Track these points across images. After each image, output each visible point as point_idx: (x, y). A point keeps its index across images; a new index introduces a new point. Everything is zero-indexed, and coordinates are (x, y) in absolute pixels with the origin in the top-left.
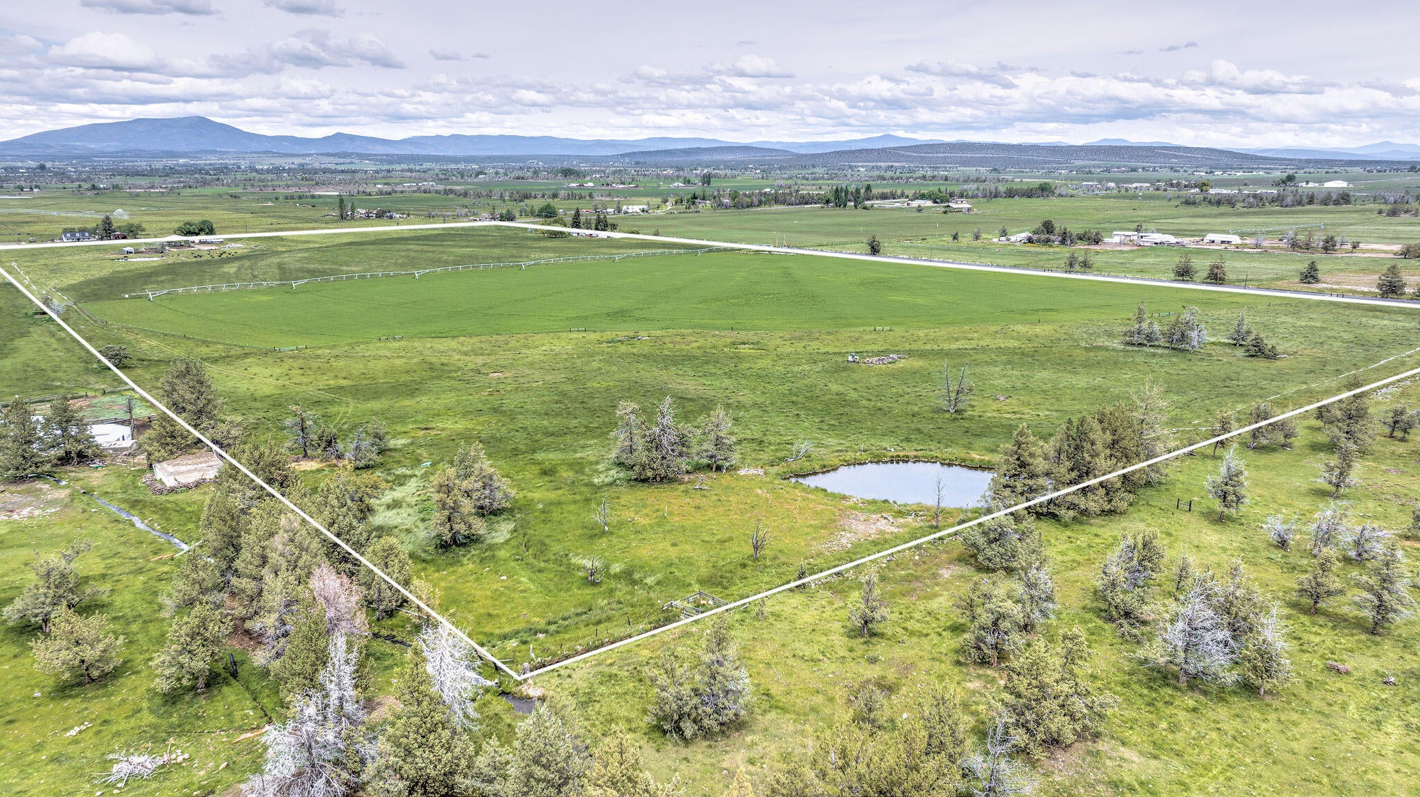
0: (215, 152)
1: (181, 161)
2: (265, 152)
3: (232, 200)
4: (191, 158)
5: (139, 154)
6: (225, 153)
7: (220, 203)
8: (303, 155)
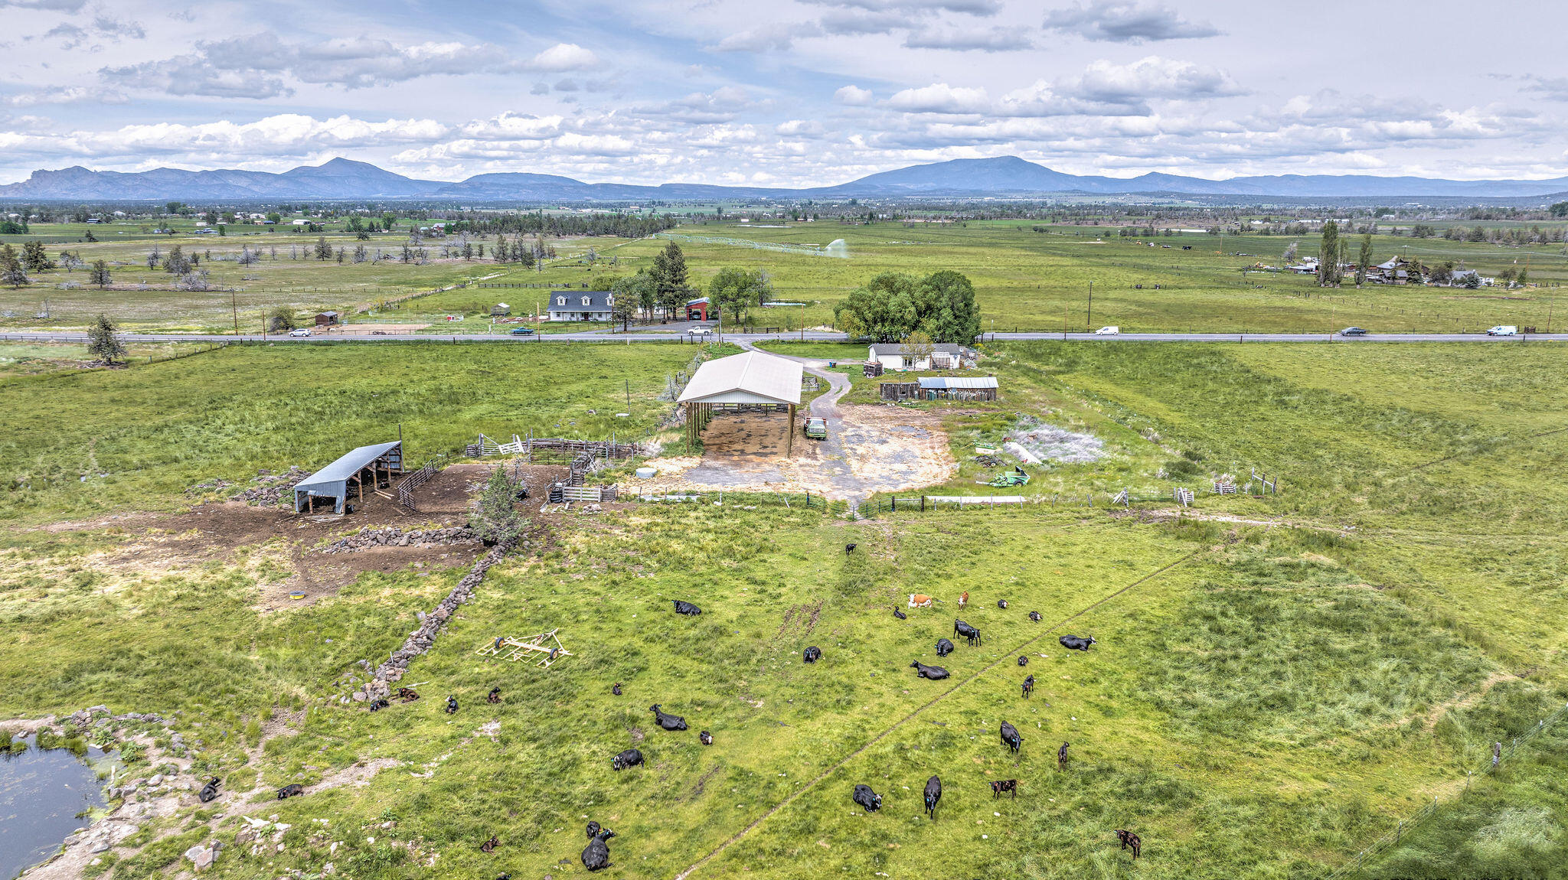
0: (1021, 191)
1: (986, 199)
2: (1074, 191)
3: (1038, 234)
4: (997, 196)
5: (947, 192)
6: (1031, 192)
7: (1018, 238)
8: (1115, 195)
